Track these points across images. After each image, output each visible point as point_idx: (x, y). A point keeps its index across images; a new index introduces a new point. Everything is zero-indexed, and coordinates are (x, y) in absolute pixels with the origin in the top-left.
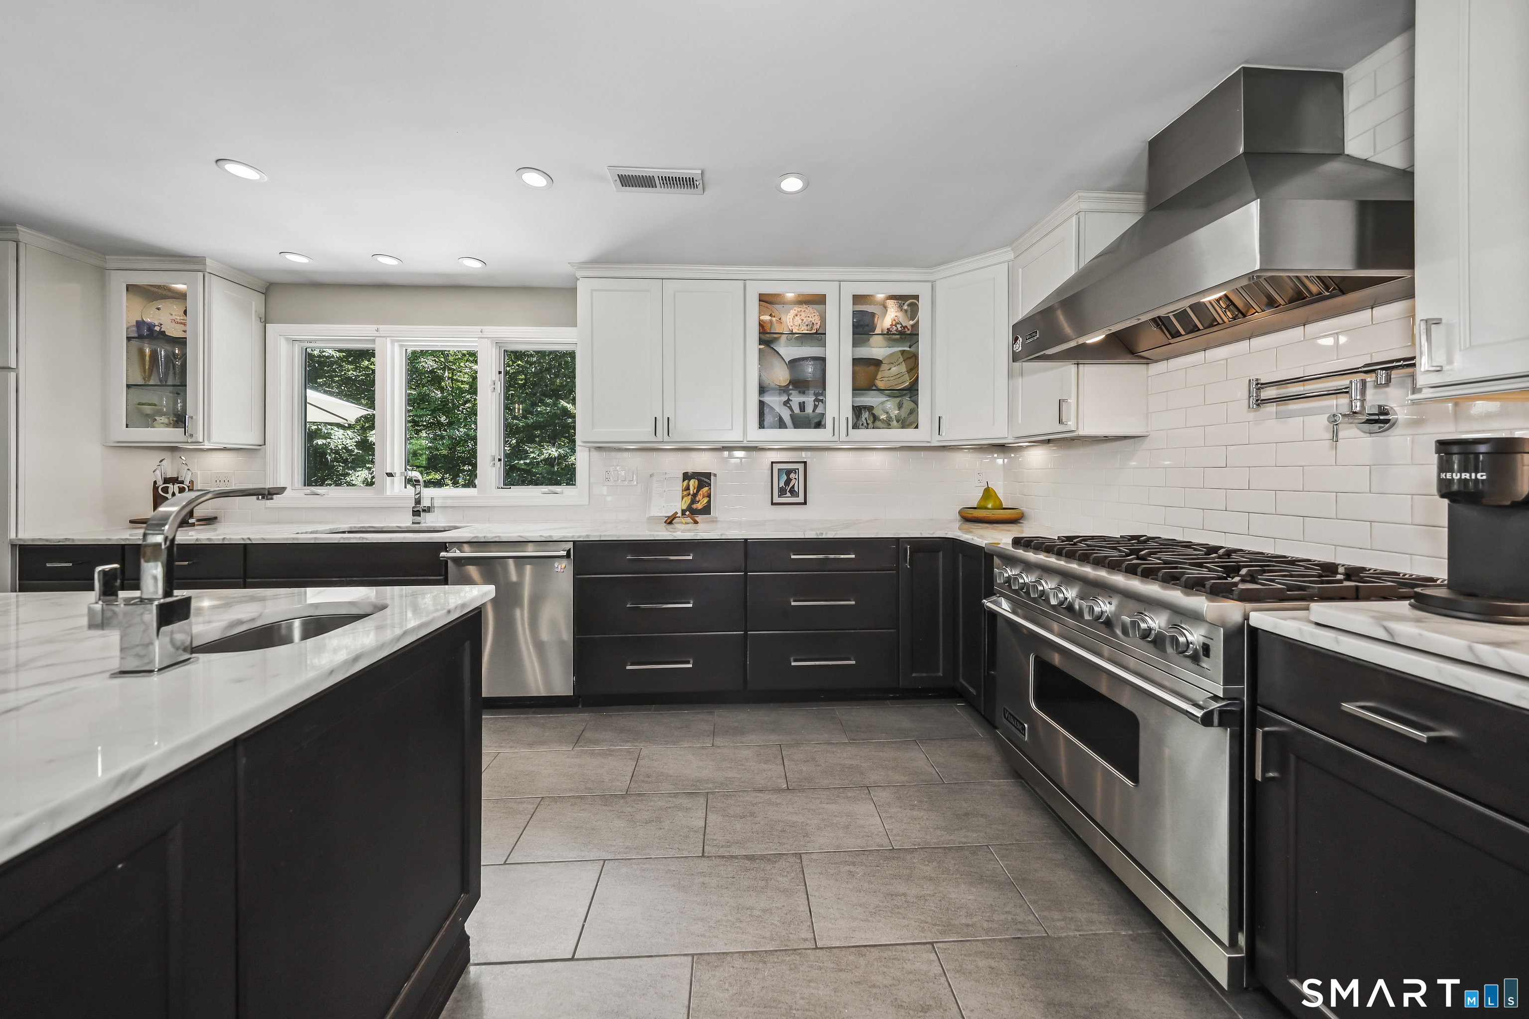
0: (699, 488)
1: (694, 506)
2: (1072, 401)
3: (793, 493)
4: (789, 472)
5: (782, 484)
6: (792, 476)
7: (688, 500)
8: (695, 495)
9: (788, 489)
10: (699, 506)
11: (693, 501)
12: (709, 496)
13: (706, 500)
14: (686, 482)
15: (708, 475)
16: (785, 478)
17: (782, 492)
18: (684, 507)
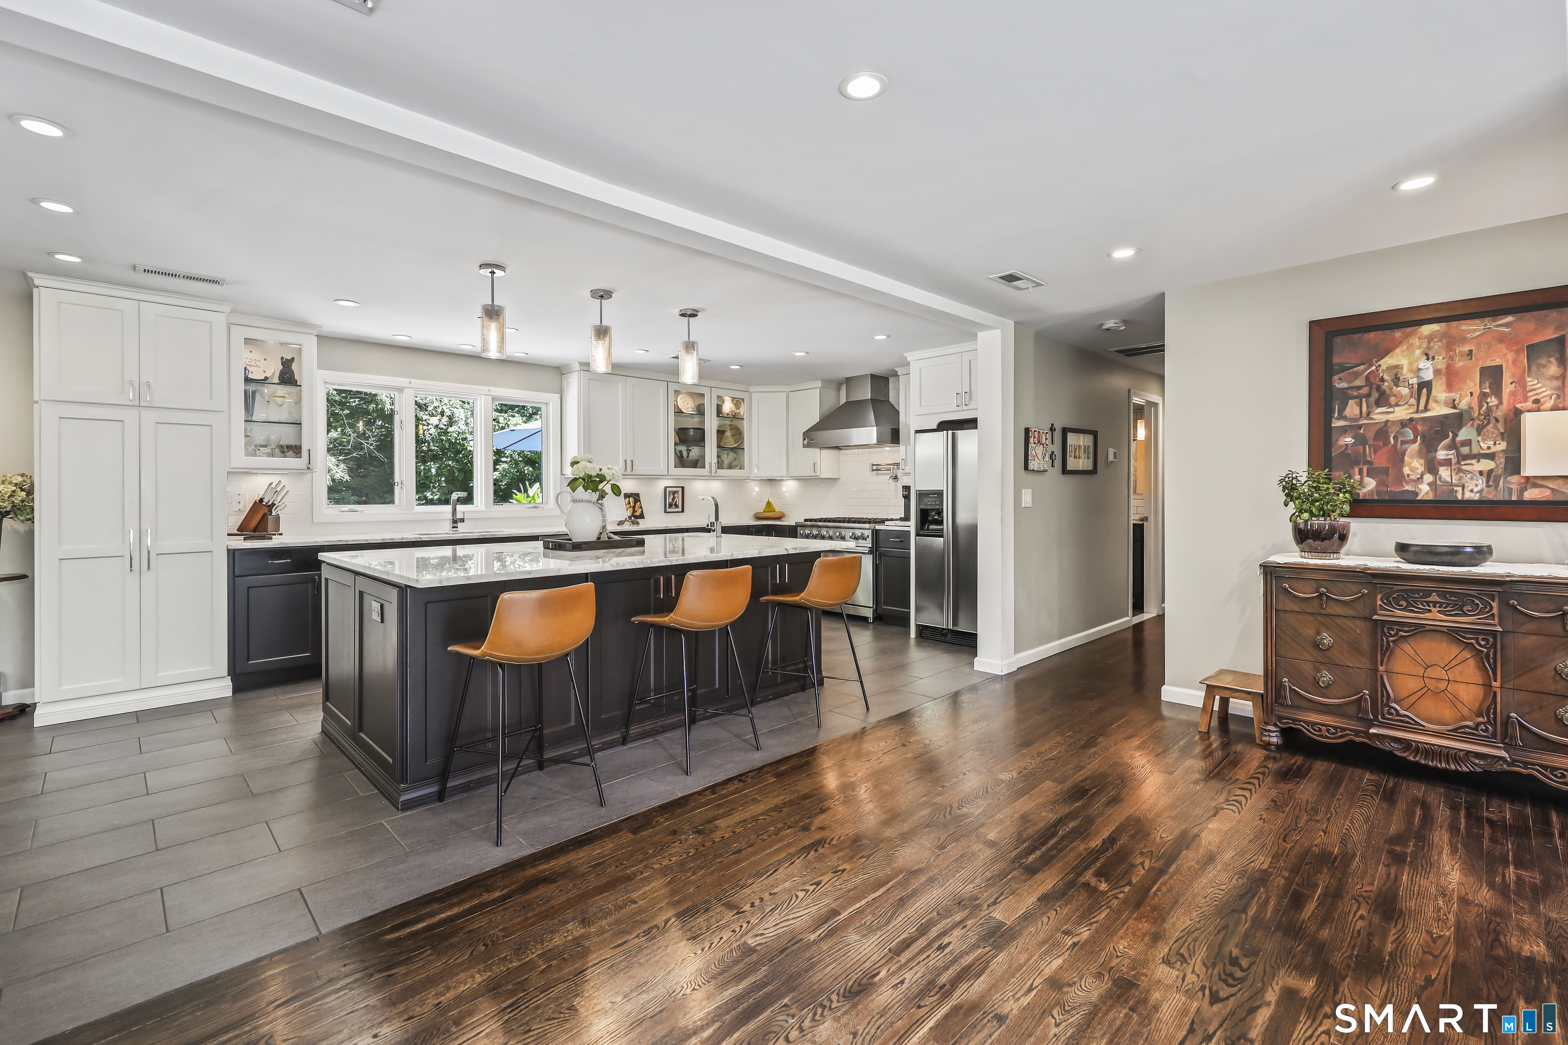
0: (635, 502)
1: (635, 514)
2: (819, 464)
3: (676, 506)
4: (674, 493)
5: (670, 501)
6: (676, 495)
7: (631, 510)
8: (634, 507)
9: (673, 505)
10: (638, 513)
11: (634, 511)
12: (641, 508)
13: (640, 510)
14: (627, 499)
15: (638, 495)
16: (672, 496)
17: (670, 505)
18: (630, 515)
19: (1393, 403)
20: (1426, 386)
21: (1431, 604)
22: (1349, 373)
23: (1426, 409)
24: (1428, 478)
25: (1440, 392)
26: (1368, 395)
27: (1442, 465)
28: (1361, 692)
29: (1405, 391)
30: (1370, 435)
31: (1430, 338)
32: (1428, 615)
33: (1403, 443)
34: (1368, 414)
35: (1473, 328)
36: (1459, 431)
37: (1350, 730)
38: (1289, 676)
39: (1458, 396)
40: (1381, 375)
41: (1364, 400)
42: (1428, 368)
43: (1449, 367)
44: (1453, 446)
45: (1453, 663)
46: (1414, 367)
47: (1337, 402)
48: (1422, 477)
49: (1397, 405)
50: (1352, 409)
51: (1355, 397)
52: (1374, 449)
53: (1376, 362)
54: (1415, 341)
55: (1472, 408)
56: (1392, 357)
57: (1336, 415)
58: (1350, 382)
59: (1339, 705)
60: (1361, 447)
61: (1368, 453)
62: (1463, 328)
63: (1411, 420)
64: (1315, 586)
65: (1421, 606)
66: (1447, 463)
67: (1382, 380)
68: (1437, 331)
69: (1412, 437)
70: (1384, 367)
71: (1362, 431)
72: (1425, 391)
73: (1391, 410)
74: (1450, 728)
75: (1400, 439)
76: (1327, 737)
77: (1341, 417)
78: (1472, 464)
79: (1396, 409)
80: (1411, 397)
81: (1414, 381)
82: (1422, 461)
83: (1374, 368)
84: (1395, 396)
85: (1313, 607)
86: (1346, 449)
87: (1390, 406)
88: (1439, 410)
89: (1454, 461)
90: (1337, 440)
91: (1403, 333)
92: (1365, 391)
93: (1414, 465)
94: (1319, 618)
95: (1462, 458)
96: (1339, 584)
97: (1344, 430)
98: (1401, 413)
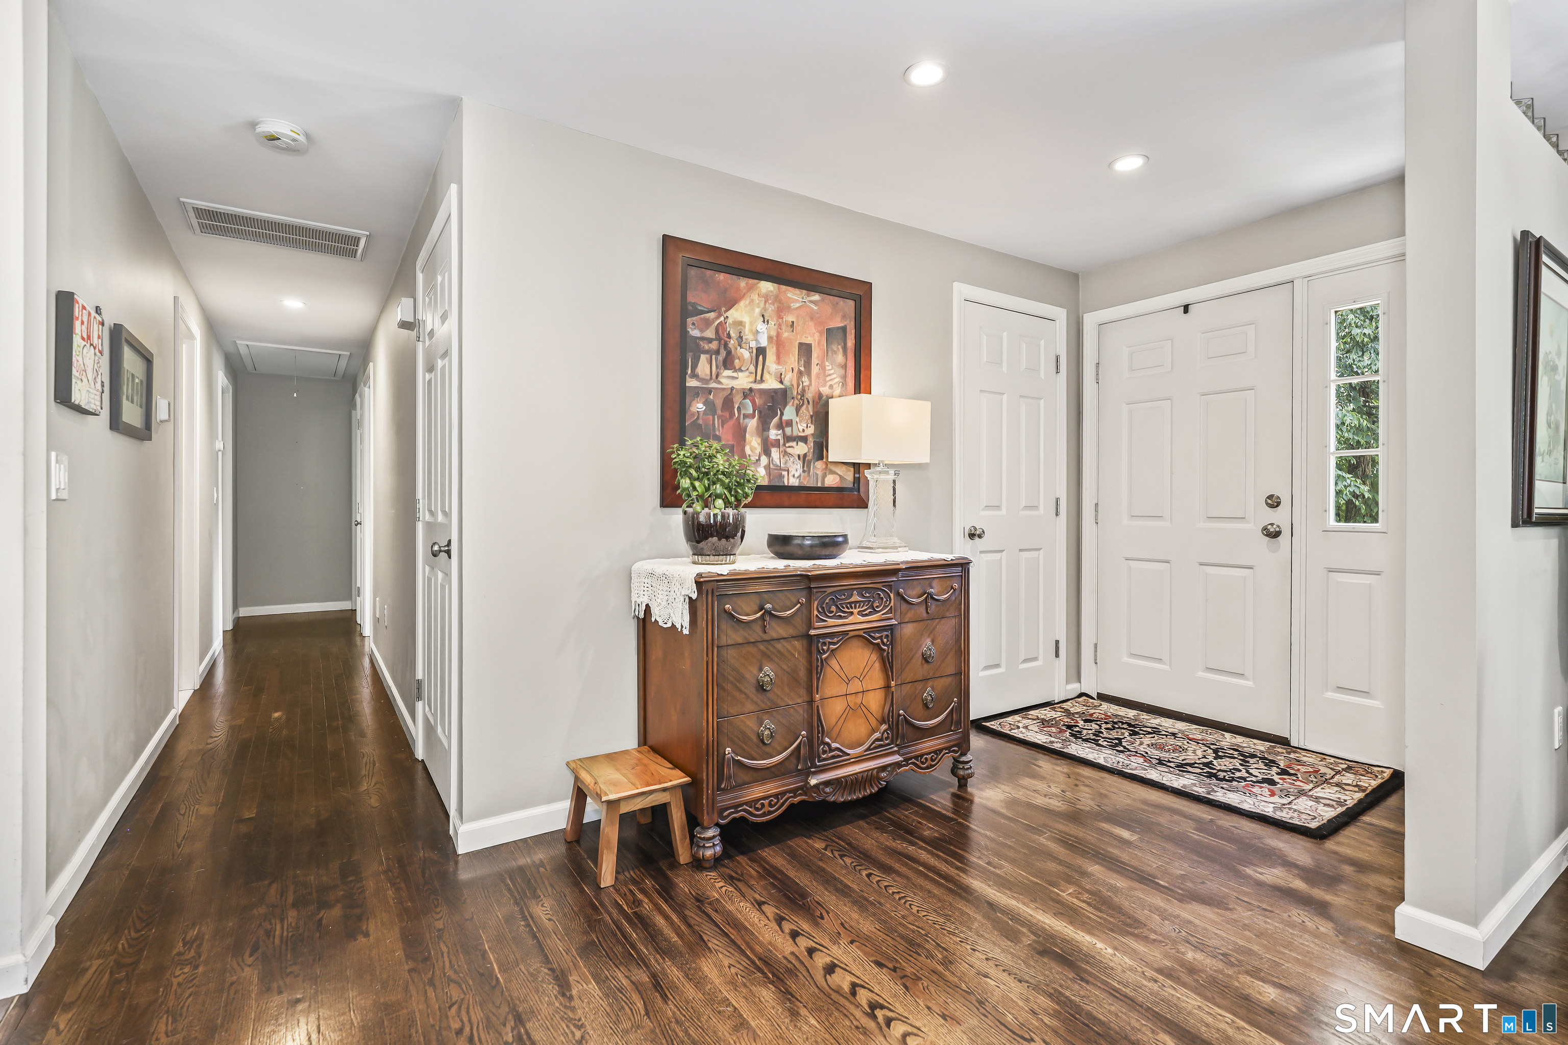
19: (737, 367)
20: (761, 351)
21: (853, 605)
22: (701, 318)
23: (762, 381)
24: (764, 460)
25: (772, 364)
26: (717, 352)
27: (774, 446)
28: (800, 735)
29: (746, 354)
30: (719, 403)
31: (766, 297)
32: (851, 619)
33: (745, 416)
34: (717, 376)
35: (795, 296)
36: (784, 409)
37: (789, 791)
38: (732, 743)
39: (784, 370)
40: (728, 330)
41: (714, 357)
42: (763, 332)
43: (778, 335)
44: (780, 426)
45: (866, 670)
46: (754, 330)
47: (691, 354)
48: (759, 459)
49: (740, 370)
50: (703, 367)
51: (706, 352)
52: (722, 421)
53: (725, 312)
54: (755, 296)
55: (793, 385)
56: (737, 310)
57: (689, 372)
58: (702, 331)
59: (781, 763)
60: (711, 417)
61: (716, 426)
62: (789, 295)
63: (751, 390)
64: (758, 602)
65: (846, 610)
66: (776, 444)
67: (729, 336)
68: (772, 292)
69: (750, 411)
70: (730, 321)
71: (711, 397)
72: (761, 358)
73: (735, 375)
74: (866, 746)
75: (743, 412)
76: (770, 813)
77: (695, 376)
78: (792, 447)
79: (740, 374)
80: (751, 363)
81: (753, 344)
82: (759, 440)
83: (722, 319)
84: (739, 358)
85: (756, 634)
86: (698, 418)
87: (735, 371)
88: (771, 384)
89: (782, 442)
90: (690, 405)
91: (747, 284)
92: (714, 346)
93: (753, 444)
94: (762, 647)
95: (788, 439)
96: (780, 595)
97: (697, 392)
98: (743, 381)
